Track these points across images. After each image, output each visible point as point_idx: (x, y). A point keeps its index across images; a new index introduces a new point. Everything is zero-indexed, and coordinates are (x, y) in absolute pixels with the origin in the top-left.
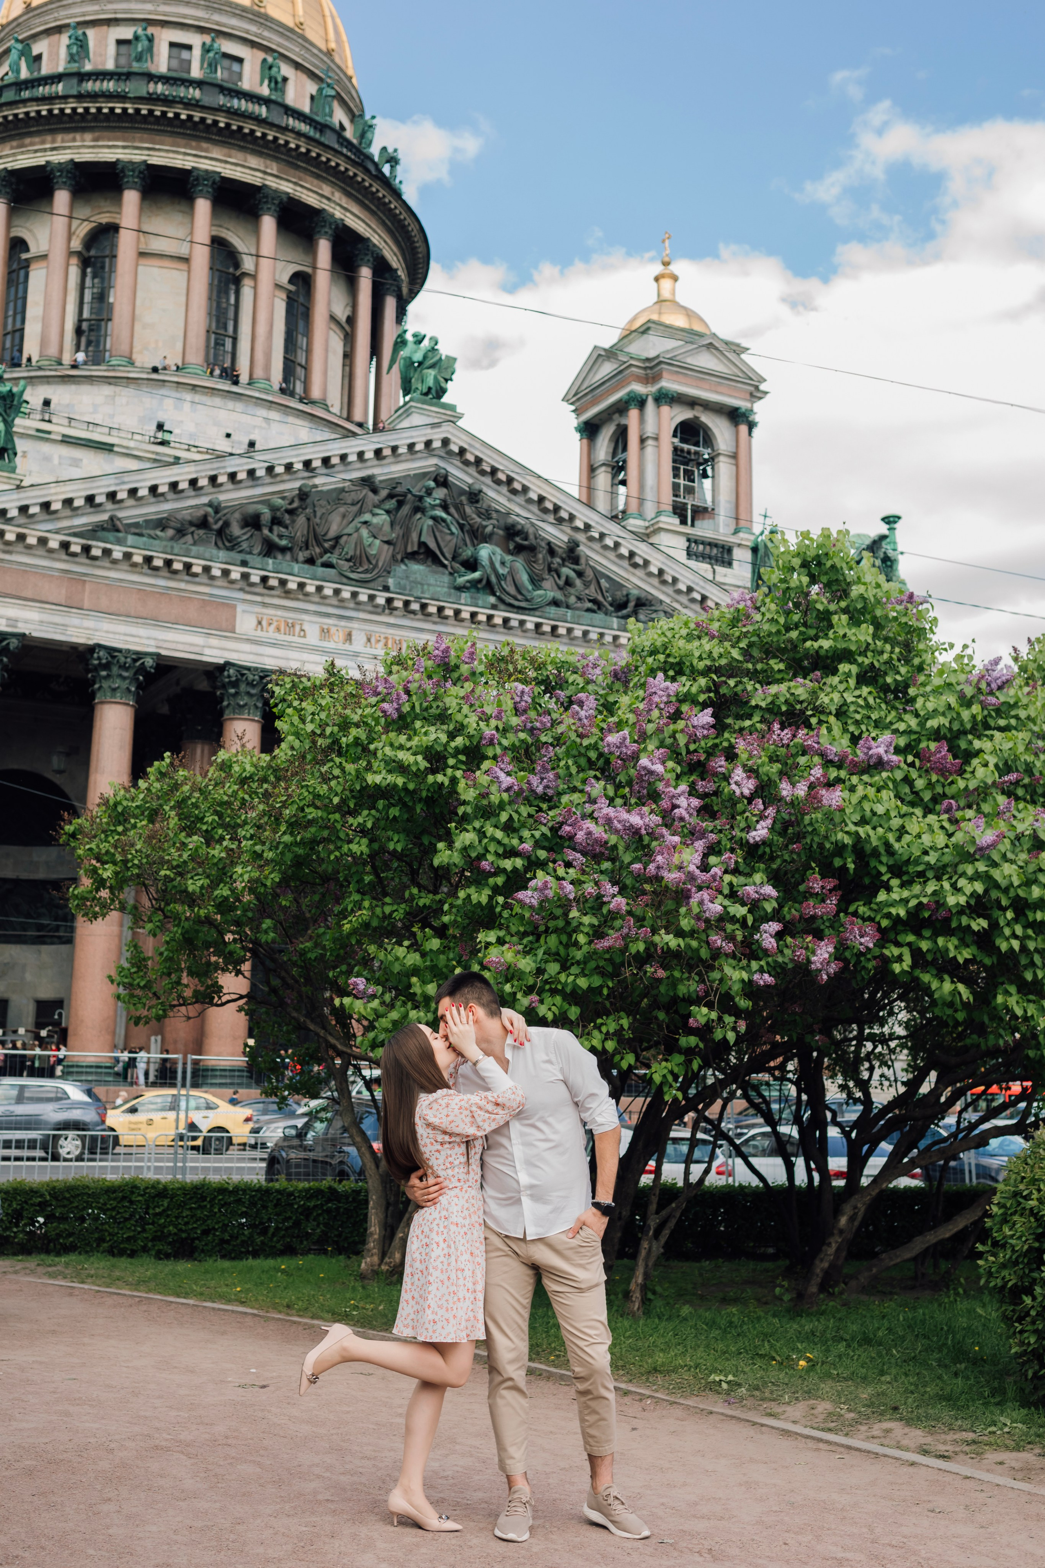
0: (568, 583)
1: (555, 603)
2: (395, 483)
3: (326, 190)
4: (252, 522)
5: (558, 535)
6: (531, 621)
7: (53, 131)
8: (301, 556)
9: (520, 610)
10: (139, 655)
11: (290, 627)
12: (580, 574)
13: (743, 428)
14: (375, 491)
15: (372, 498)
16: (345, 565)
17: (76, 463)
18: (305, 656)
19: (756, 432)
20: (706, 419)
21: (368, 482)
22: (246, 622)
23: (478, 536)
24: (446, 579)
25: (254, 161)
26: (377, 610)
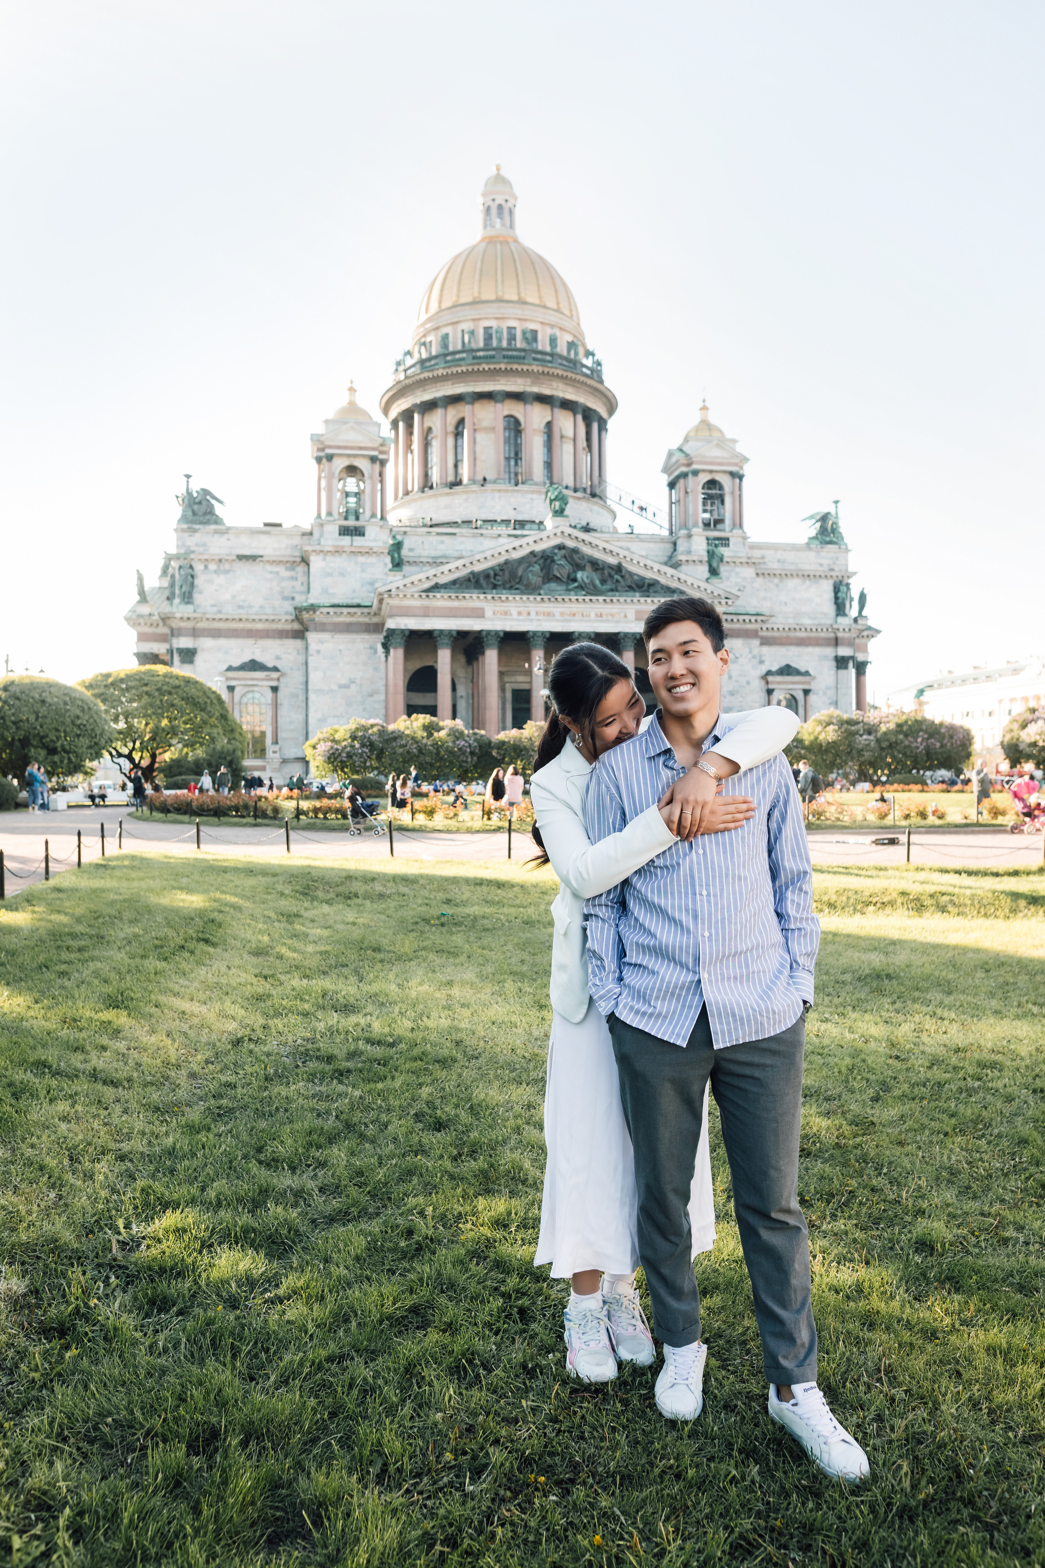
0: (617, 581)
1: (612, 590)
2: (544, 551)
3: (555, 384)
4: (487, 576)
5: (612, 561)
6: (601, 598)
7: (436, 382)
8: (508, 586)
9: (596, 595)
10: (450, 631)
11: (506, 613)
12: (622, 577)
13: (737, 481)
14: (535, 556)
15: (535, 559)
16: (523, 588)
17: (442, 542)
18: (513, 623)
19: (744, 479)
20: (718, 477)
21: (532, 553)
22: (489, 613)
23: (579, 567)
24: (564, 587)
25: (520, 381)
26: (538, 603)
